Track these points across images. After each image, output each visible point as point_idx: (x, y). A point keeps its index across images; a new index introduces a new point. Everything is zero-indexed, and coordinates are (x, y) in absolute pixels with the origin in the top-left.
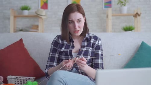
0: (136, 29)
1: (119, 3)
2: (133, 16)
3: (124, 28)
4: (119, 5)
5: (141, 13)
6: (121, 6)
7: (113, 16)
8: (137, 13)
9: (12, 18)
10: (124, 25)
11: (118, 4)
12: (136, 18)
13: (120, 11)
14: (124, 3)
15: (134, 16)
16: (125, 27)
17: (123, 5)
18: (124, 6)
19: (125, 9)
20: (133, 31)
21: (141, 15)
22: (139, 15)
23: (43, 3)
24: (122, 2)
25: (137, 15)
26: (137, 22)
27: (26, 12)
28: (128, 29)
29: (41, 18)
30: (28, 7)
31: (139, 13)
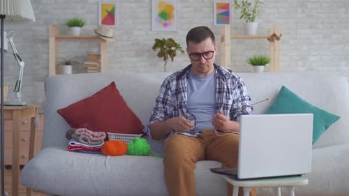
0: (272, 62)
1: (243, 16)
2: (266, 40)
3: (251, 60)
4: (243, 20)
5: (281, 35)
6: (247, 21)
7: (232, 38)
8: (274, 35)
9: (52, 40)
10: (252, 54)
11: (241, 18)
12: (272, 43)
13: (246, 30)
14: (251, 16)
15: (269, 40)
16: (253, 58)
17: (249, 18)
18: (252, 21)
19: (254, 27)
20: (267, 65)
21: (281, 38)
22: (278, 39)
23: (106, 14)
24: (249, 15)
25: (274, 38)
26: (275, 50)
27: (77, 31)
28: (258, 62)
29: (105, 41)
30: (81, 21)
31: (278, 35)
